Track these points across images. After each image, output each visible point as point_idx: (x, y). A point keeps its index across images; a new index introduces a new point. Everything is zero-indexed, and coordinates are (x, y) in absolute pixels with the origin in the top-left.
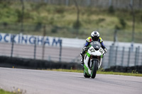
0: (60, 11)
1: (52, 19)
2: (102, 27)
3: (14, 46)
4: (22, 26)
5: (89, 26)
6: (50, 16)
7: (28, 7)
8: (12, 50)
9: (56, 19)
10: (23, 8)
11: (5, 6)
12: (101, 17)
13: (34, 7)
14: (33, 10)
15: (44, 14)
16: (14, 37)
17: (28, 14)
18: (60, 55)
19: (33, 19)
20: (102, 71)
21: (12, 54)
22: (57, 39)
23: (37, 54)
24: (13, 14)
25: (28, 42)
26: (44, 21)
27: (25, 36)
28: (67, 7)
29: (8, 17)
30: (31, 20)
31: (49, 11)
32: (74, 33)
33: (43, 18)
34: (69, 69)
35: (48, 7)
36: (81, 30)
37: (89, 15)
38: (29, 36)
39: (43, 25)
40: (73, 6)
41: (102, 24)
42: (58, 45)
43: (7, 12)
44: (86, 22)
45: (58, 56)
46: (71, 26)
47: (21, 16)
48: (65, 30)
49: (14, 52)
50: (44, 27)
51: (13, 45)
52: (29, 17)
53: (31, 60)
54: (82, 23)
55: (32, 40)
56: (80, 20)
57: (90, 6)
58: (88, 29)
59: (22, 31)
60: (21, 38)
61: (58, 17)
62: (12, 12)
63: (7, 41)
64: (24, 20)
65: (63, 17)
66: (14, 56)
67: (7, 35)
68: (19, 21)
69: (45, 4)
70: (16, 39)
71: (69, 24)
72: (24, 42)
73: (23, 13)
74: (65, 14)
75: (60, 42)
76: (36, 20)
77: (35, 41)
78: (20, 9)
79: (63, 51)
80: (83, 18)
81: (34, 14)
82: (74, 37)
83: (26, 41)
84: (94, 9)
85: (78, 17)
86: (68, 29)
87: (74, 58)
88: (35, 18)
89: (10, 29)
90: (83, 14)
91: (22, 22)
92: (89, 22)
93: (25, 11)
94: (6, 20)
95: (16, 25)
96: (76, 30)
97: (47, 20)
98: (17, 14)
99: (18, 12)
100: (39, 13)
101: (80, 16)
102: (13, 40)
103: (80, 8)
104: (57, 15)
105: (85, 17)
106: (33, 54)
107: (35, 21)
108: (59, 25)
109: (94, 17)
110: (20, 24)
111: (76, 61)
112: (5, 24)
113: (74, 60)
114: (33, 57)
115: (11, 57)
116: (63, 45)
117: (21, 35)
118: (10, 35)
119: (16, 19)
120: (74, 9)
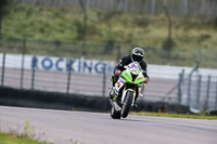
0: (142, 24)
1: (131, 35)
2: (206, 47)
3: (72, 77)
4: (84, 46)
5: (186, 46)
6: (127, 31)
7: (92, 16)
8: (69, 84)
9: (135, 35)
10: (86, 18)
11: (57, 15)
12: (204, 32)
13: (102, 17)
14: (101, 21)
15: (117, 28)
16: (72, 63)
17: (94, 28)
19: (101, 35)
21: (68, 88)
24: (71, 28)
25: (93, 71)
26: (118, 39)
27: (88, 62)
28: (152, 17)
29: (62, 32)
30: (97, 37)
31: (125, 23)
32: (163, 57)
33: (116, 34)
34: (157, 111)
35: (124, 17)
36: (174, 53)
38: (95, 62)
39: (116, 44)
40: (162, 16)
41: (206, 43)
43: (61, 25)
44: (181, 40)
46: (159, 46)
47: (82, 31)
48: (150, 52)
49: (71, 86)
50: (119, 48)
51: (69, 75)
52: (94, 32)
54: (176, 41)
55: (99, 67)
56: (173, 36)
57: (187, 16)
58: (185, 50)
59: (84, 54)
60: (82, 65)
61: (139, 33)
62: (68, 25)
63: (61, 70)
64: (87, 37)
65: (147, 32)
66: (71, 92)
67: (61, 60)
68: (79, 39)
69: (120, 13)
70: (75, 66)
71: (156, 42)
72: (87, 70)
73: (86, 26)
74: (150, 27)
76: (105, 37)
77: (104, 69)
78: (81, 19)
80: (178, 33)
81: (103, 27)
82: (164, 64)
83: (90, 69)
84: (193, 20)
85: (170, 32)
86: (154, 50)
87: (163, 95)
88: (104, 33)
89: (65, 51)
90: (178, 27)
91: (84, 40)
92: (187, 40)
93: (89, 23)
94: (59, 36)
95: (74, 44)
96: (167, 52)
97: (122, 37)
98: (75, 28)
99: (77, 24)
100: (110, 26)
101: (173, 30)
102: (69, 67)
103: (172, 18)
104: (137, 29)
105: (180, 32)
106: (101, 89)
107: (103, 39)
109: (194, 33)
110: (81, 43)
111: (166, 100)
112: (58, 43)
113: (164, 98)
115: (67, 93)
117: (82, 60)
118: (65, 60)
119: (75, 35)
120: (163, 20)
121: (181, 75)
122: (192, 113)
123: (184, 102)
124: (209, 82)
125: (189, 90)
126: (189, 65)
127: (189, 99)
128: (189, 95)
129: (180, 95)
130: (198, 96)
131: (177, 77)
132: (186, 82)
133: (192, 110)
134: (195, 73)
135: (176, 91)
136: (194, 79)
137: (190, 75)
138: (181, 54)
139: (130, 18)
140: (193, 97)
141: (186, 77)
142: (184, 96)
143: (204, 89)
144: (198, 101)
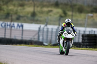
0: (22, 5)
1: (17, 10)
2: (50, 15)
5: (41, 15)
6: (15, 9)
9: (19, 10)
12: (50, 9)
13: (5, 3)
14: (4, 5)
15: (11, 7)
17: (0, 7)
18: (22, 35)
19: (4, 11)
20: (51, 46)
22: (20, 24)
23: (6, 35)
26: (11, 12)
28: (26, 2)
30: (2, 12)
31: (14, 5)
32: (31, 20)
33: (11, 10)
34: (29, 44)
35: (14, 3)
36: (36, 18)
37: (42, 8)
38: (1, 22)
39: (10, 15)
40: (31, 2)
41: (51, 13)
42: (21, 28)
44: (39, 12)
45: (21, 36)
46: (29, 15)
48: (25, 18)
50: (11, 16)
53: (3, 38)
54: (37, 13)
55: (3, 25)
56: (36, 11)
57: (42, 2)
58: (41, 17)
61: (20, 9)
65: (24, 9)
71: (28, 13)
74: (25, 7)
75: (22, 26)
76: (6, 11)
79: (24, 32)
80: (38, 9)
82: (32, 23)
84: (45, 3)
85: (34, 9)
86: (27, 17)
87: (31, 37)
88: (5, 10)
90: (38, 7)
92: (42, 12)
96: (33, 18)
100: (8, 6)
101: (36, 8)
103: (35, 3)
104: (20, 8)
105: (39, 9)
106: (4, 34)
108: (21, 15)
109: (45, 9)
111: (33, 39)
113: (31, 38)
114: (3, 37)
116: (24, 28)
120: (31, 3)
121: (39, 28)
122: (45, 45)
123: (41, 40)
124: (52, 31)
125: (43, 35)
126: (43, 24)
127: (43, 39)
128: (43, 37)
129: (39, 37)
130: (47, 37)
131: (37, 29)
132: (41, 31)
133: (45, 44)
134: (46, 27)
135: (37, 35)
136: (45, 30)
137: (43, 28)
138: (39, 19)
139: (16, 3)
140: (45, 38)
141: (41, 29)
142: (41, 38)
143: (50, 34)
144: (47, 39)
